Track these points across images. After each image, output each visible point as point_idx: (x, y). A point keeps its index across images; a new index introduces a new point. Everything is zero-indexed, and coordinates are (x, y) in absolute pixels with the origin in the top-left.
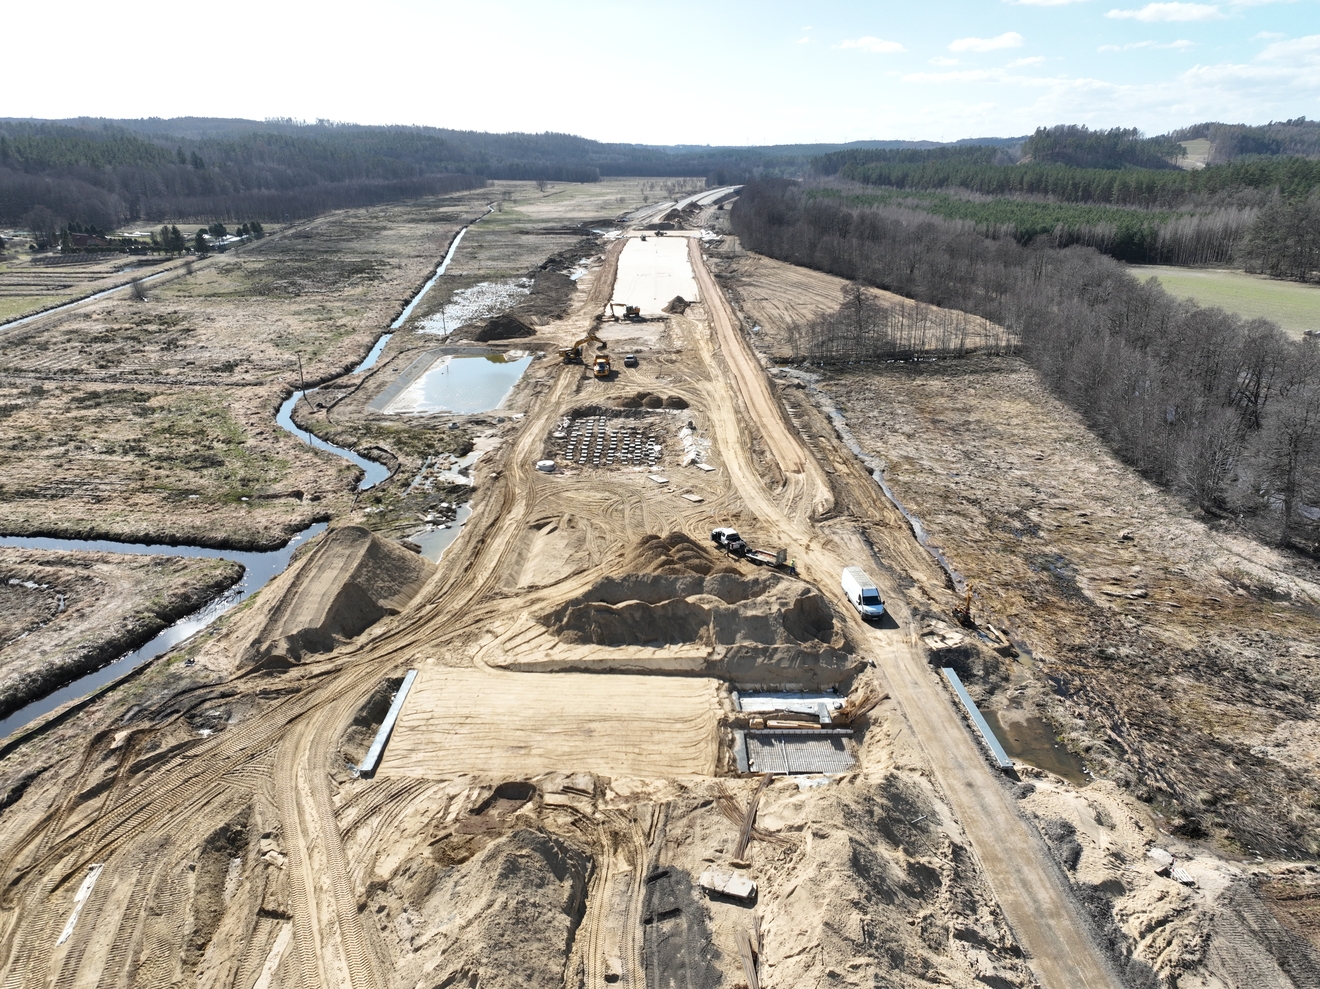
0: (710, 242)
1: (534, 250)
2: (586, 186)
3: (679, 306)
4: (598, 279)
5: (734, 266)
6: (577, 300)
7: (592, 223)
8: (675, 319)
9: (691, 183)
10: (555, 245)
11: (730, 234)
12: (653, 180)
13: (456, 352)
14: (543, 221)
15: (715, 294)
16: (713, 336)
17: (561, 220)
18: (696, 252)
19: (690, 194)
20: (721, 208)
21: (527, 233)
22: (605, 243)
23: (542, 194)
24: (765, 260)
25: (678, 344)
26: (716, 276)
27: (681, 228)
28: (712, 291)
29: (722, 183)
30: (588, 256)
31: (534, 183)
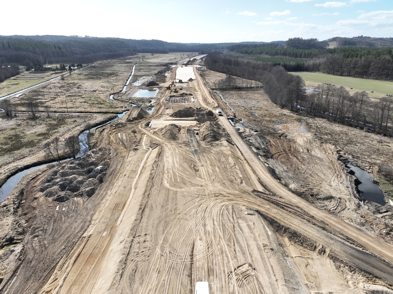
0: (199, 68)
1: (154, 70)
2: (165, 55)
3: (191, 80)
4: (172, 75)
5: (204, 73)
6: (167, 79)
7: (168, 64)
8: (190, 82)
9: (194, 54)
10: (159, 69)
11: (204, 66)
12: (184, 53)
13: (143, 89)
14: (155, 63)
15: (199, 78)
16: (198, 85)
17: (160, 63)
18: (195, 70)
19: (194, 57)
20: (202, 60)
21: (152, 66)
22: (172, 68)
23: (153, 57)
24: (212, 71)
25: (191, 86)
26: (200, 74)
27: (192, 65)
28: (199, 77)
29: (203, 53)
30: (168, 71)
31: (150, 54)
